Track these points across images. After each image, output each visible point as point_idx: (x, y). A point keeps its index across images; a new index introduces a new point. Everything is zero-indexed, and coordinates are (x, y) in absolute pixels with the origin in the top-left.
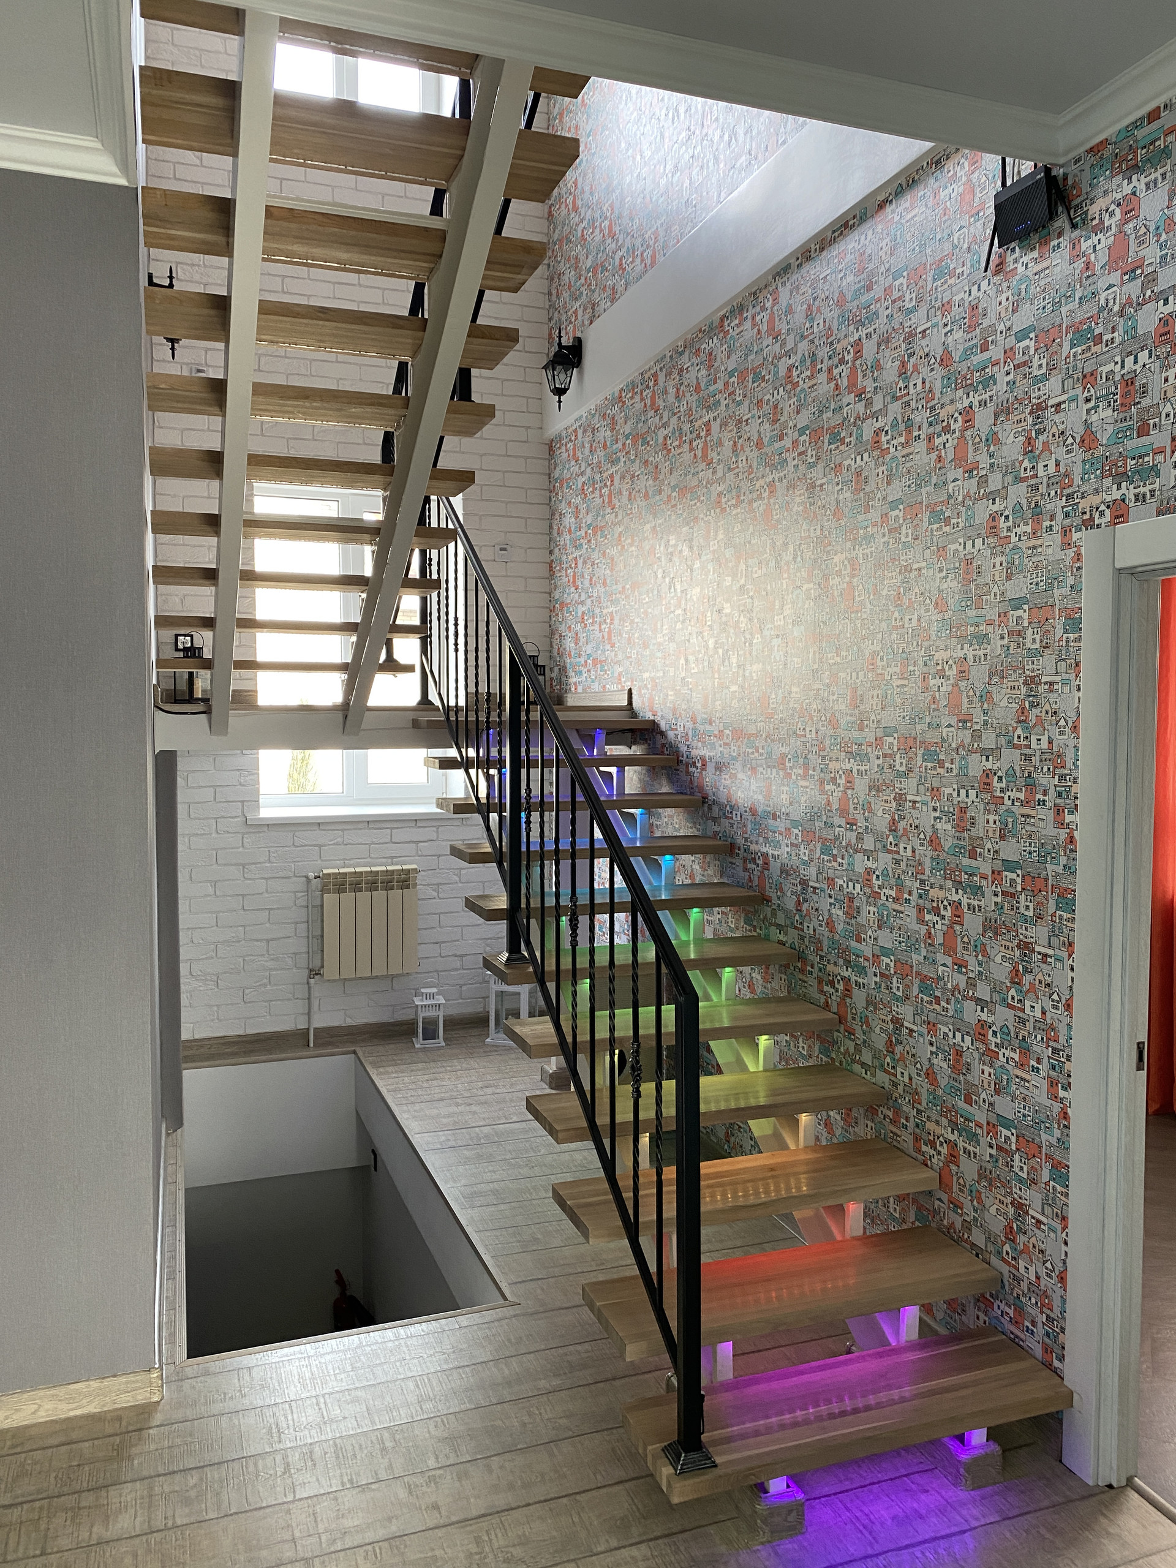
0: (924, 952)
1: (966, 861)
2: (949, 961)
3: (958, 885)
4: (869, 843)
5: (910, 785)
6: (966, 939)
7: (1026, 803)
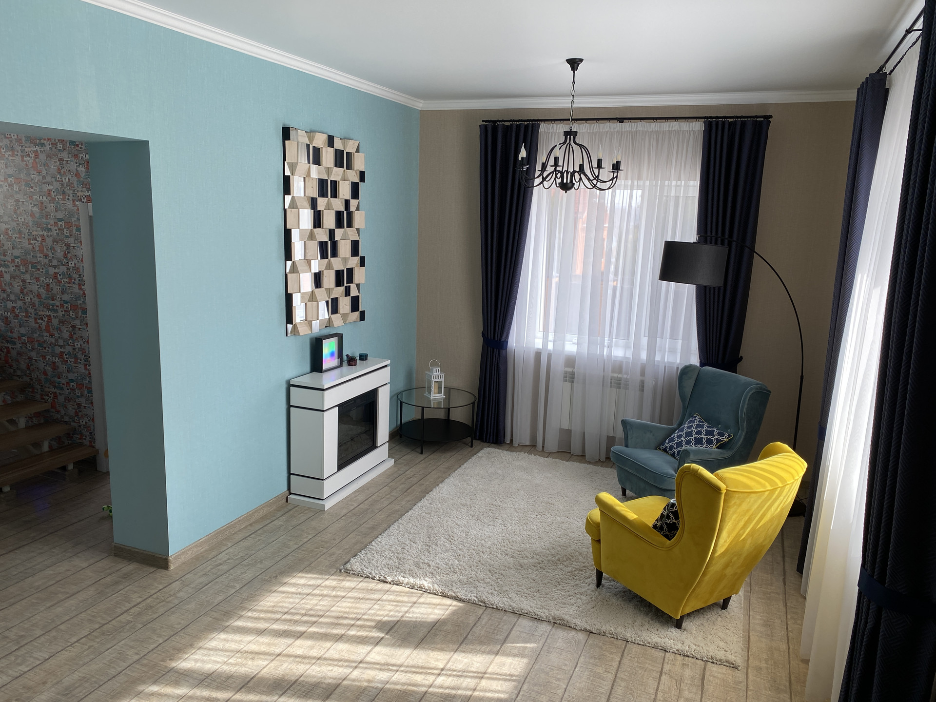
0: (38, 333)
1: (51, 302)
2: (48, 334)
3: (49, 310)
4: (12, 297)
5: (27, 277)
6: (53, 327)
7: (69, 283)
